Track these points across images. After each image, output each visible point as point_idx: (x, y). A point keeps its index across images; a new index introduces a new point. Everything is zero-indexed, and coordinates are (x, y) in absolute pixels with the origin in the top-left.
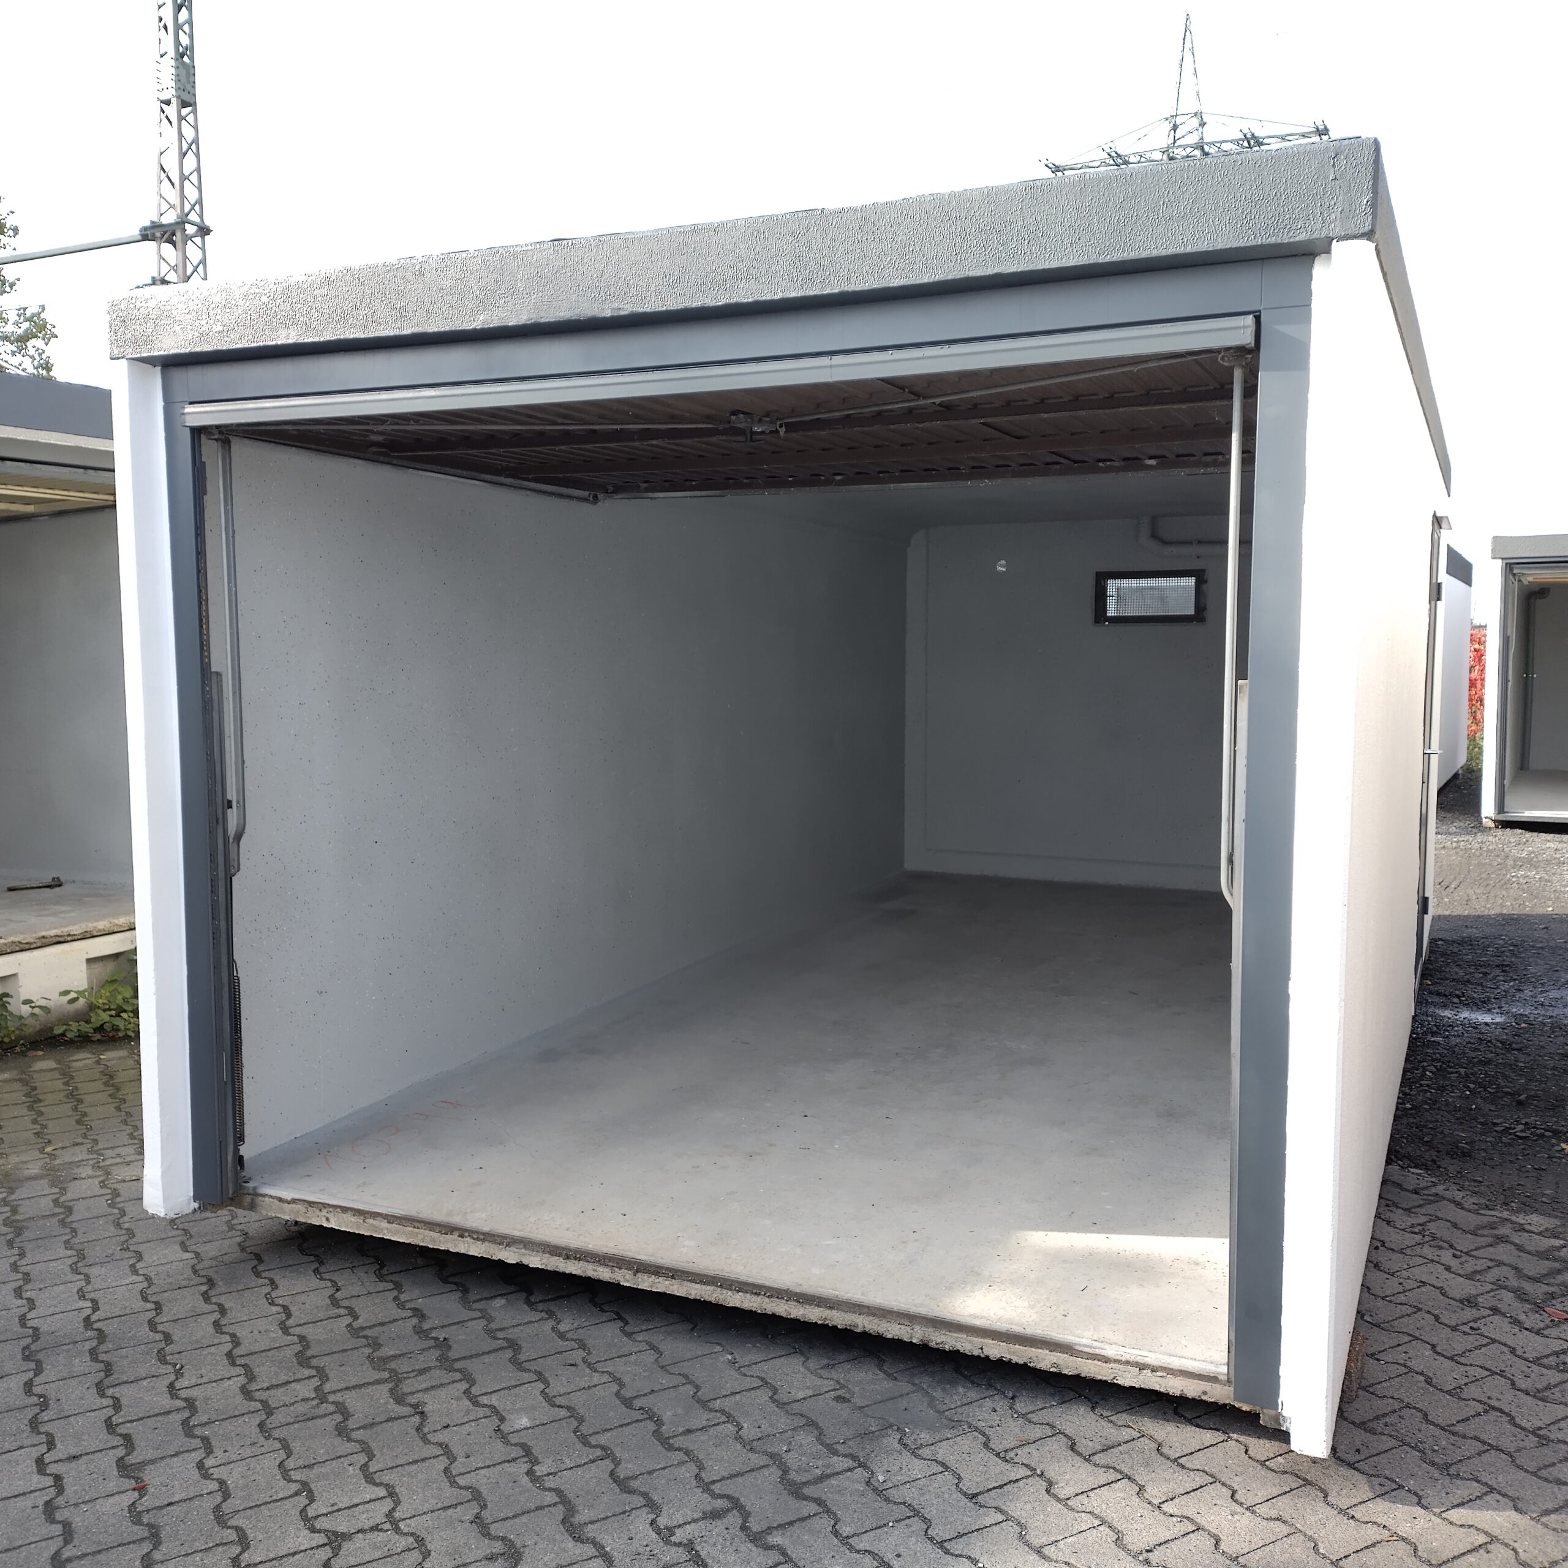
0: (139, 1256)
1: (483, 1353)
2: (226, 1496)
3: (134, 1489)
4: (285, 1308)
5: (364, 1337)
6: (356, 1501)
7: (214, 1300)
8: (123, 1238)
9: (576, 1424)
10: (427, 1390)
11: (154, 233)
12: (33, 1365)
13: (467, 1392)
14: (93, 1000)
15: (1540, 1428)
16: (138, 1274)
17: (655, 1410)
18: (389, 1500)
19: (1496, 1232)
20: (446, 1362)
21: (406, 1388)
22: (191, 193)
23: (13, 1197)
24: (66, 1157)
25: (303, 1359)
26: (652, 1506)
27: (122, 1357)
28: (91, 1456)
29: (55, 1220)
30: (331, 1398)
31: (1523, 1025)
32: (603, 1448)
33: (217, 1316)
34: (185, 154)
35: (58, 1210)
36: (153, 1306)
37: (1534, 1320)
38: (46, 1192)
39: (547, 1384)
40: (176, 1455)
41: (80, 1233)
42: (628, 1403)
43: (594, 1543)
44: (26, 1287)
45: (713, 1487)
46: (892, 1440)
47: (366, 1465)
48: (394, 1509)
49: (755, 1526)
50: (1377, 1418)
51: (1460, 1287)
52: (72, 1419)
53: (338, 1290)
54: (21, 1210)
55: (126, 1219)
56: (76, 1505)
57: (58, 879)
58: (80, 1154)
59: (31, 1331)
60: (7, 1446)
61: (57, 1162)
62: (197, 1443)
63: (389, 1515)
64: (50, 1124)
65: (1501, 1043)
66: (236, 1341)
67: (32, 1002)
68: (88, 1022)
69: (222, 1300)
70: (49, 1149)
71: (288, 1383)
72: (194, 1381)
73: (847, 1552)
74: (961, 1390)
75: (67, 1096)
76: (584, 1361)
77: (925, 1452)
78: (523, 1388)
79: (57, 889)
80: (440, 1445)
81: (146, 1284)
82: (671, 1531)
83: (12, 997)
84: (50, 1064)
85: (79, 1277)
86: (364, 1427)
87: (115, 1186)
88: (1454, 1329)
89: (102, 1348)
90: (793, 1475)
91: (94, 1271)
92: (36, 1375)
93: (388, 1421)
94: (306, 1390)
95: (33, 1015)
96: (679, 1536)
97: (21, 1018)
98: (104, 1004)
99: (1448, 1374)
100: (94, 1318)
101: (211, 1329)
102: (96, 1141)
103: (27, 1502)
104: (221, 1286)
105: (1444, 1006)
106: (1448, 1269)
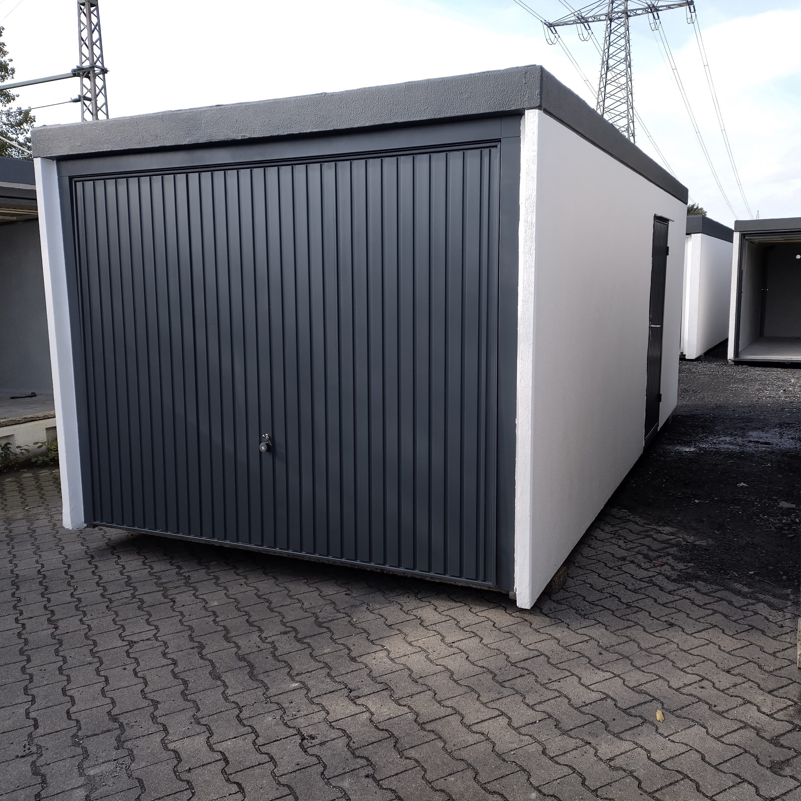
0: (63, 548)
1: (203, 581)
2: (90, 630)
3: (54, 628)
4: (123, 566)
5: (155, 576)
6: (142, 631)
7: (93, 563)
8: (56, 542)
9: (237, 604)
10: (177, 594)
11: (79, 72)
12: (15, 587)
13: (194, 594)
14: (49, 446)
15: (629, 602)
16: (61, 554)
17: (270, 599)
18: (155, 630)
19: (648, 533)
20: (187, 584)
21: (169, 593)
22: (97, 51)
23: (10, 527)
24: (35, 511)
25: (128, 584)
26: (261, 630)
27: (52, 584)
28: (37, 617)
29: (28, 535)
30: (138, 597)
31: (702, 452)
32: (246, 612)
33: (94, 569)
34: (93, 32)
35: (29, 531)
36: (67, 566)
37: (647, 565)
38: (24, 525)
39: (228, 591)
40: (71, 617)
41: (38, 540)
42: (259, 597)
43: (235, 643)
44: (14, 560)
45: (286, 624)
46: (364, 608)
47: (148, 619)
48: (157, 633)
49: (299, 636)
50: (564, 599)
51: (621, 553)
52: (30, 605)
53: (146, 559)
54: (13, 531)
55: (58, 534)
56: (30, 633)
57: (34, 393)
58: (41, 510)
59: (15, 575)
60: (4, 614)
61: (30, 513)
62: (81, 613)
63: (154, 635)
64: (28, 499)
65: (689, 459)
66: (100, 578)
67: (21, 447)
68: (47, 457)
69: (96, 563)
70: (27, 508)
71: (120, 592)
72: (81, 592)
73: (334, 644)
74: (397, 590)
75: (36, 488)
76: (245, 583)
77: (376, 612)
78: (217, 592)
79: (34, 398)
80: (180, 612)
81: (65, 558)
82: (266, 638)
83: (11, 444)
84: (30, 475)
85: (36, 556)
86: (150, 606)
87: (55, 522)
88: (611, 568)
89: (44, 581)
90: (320, 620)
91: (43, 554)
92: (16, 591)
93: (160, 604)
94: (128, 594)
95: (22, 453)
96: (269, 640)
97: (16, 454)
98: (54, 448)
99: (600, 583)
100: (42, 570)
101: (91, 574)
102: (48, 505)
103: (11, 632)
104: (97, 558)
105: (670, 444)
106: (620, 547)
